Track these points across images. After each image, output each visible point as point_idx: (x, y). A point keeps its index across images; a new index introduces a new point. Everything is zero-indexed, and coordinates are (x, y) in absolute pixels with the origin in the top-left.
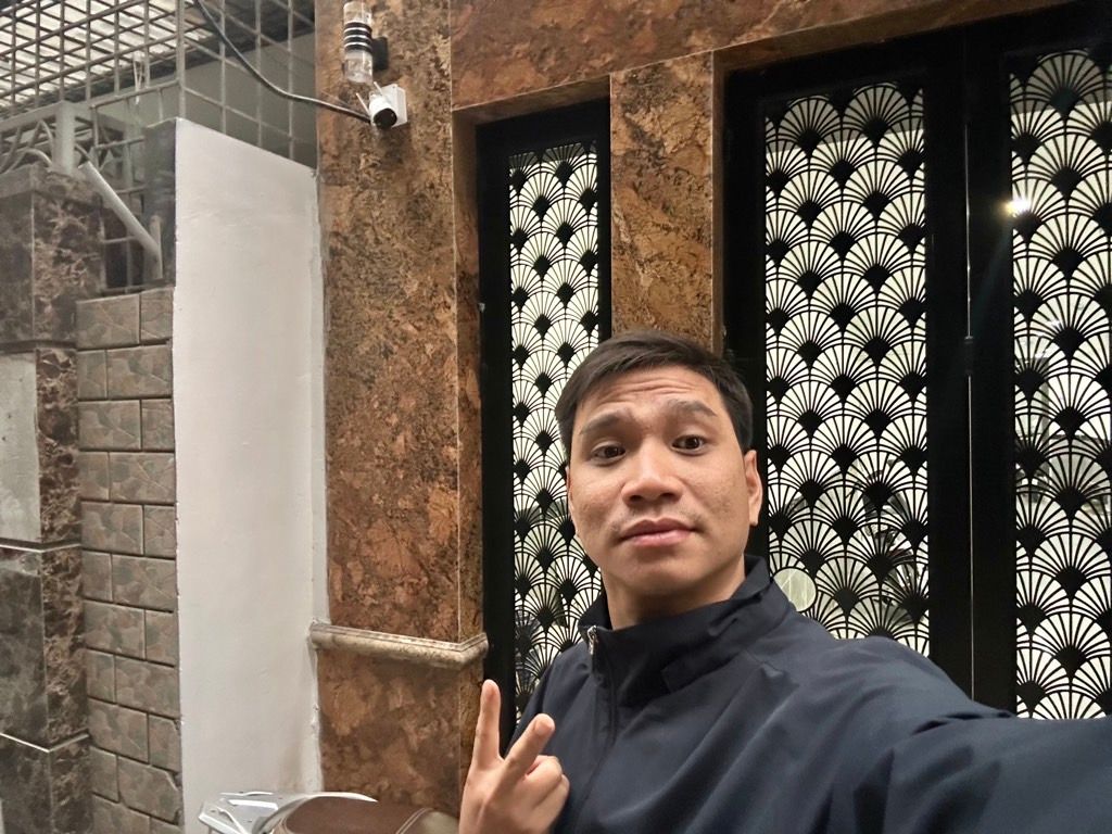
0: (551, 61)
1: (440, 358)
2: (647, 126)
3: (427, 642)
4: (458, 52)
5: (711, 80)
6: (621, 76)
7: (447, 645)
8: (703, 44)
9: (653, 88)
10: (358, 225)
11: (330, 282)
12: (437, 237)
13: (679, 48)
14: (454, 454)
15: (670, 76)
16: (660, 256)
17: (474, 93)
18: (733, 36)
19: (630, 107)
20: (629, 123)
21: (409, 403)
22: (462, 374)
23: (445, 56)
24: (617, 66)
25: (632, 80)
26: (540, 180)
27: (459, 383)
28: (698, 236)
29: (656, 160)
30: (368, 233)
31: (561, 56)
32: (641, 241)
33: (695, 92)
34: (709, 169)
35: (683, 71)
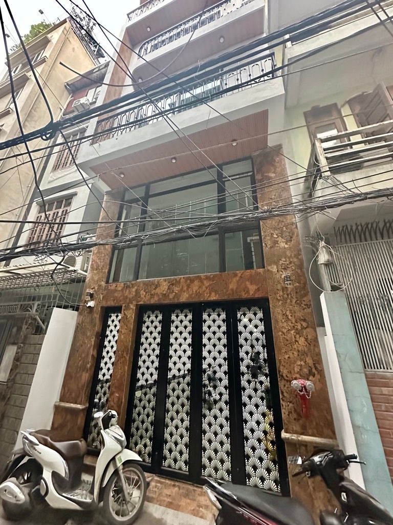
0: (115, 301)
1: (90, 347)
2: (126, 313)
3: (76, 405)
4: (103, 297)
5: (135, 308)
6: (124, 305)
7: (79, 405)
8: (134, 303)
9: (127, 308)
10: (83, 322)
11: (75, 332)
12: (94, 326)
13: (132, 303)
14: (89, 366)
15: (130, 306)
16: (125, 333)
17: (104, 304)
18: (138, 302)
19: (124, 310)
20: (124, 313)
21: (83, 356)
22: (93, 350)
23: (101, 297)
24: (124, 304)
25: (125, 306)
26: (113, 317)
27: (93, 352)
28: (130, 331)
29: (127, 318)
30: (84, 324)
31: (117, 301)
32: (123, 331)
33: (133, 310)
34: (133, 321)
35: (131, 306)
